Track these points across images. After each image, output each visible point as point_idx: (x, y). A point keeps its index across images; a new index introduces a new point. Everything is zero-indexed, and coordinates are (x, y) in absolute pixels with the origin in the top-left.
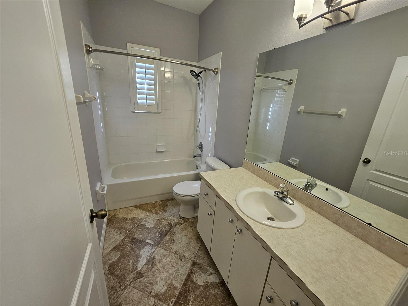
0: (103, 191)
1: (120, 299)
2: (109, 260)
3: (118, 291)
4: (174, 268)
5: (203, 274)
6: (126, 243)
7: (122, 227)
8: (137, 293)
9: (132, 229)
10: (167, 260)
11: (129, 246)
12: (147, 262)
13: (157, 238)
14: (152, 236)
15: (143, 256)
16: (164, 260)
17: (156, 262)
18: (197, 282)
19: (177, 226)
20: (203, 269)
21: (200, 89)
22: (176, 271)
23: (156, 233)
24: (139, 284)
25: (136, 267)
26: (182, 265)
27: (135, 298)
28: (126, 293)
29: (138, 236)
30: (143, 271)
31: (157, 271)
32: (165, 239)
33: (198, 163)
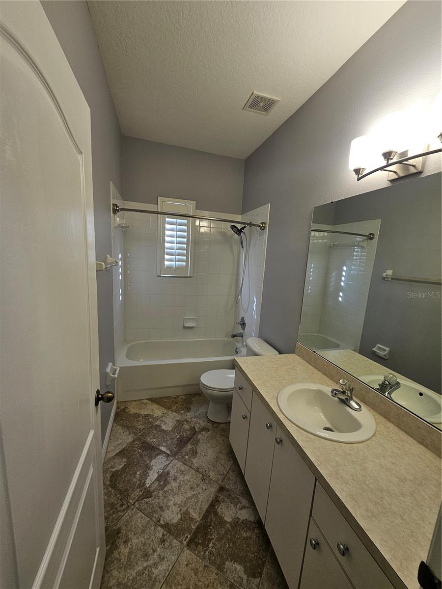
0: (114, 374)
1: (120, 522)
2: (112, 467)
3: (119, 511)
4: (193, 491)
5: (232, 505)
6: (134, 447)
7: (133, 425)
8: (142, 517)
9: (144, 429)
10: (185, 478)
11: (138, 452)
12: (158, 478)
13: (175, 446)
14: (168, 443)
15: (155, 468)
16: (181, 478)
17: (170, 479)
18: (223, 515)
19: (202, 433)
20: (233, 498)
21: (243, 247)
22: (195, 496)
23: (173, 438)
24: (145, 506)
25: (145, 482)
26: (204, 488)
27: (138, 524)
28: (129, 515)
29: (152, 440)
30: (152, 488)
31: (170, 491)
32: (185, 448)
33: (239, 345)
